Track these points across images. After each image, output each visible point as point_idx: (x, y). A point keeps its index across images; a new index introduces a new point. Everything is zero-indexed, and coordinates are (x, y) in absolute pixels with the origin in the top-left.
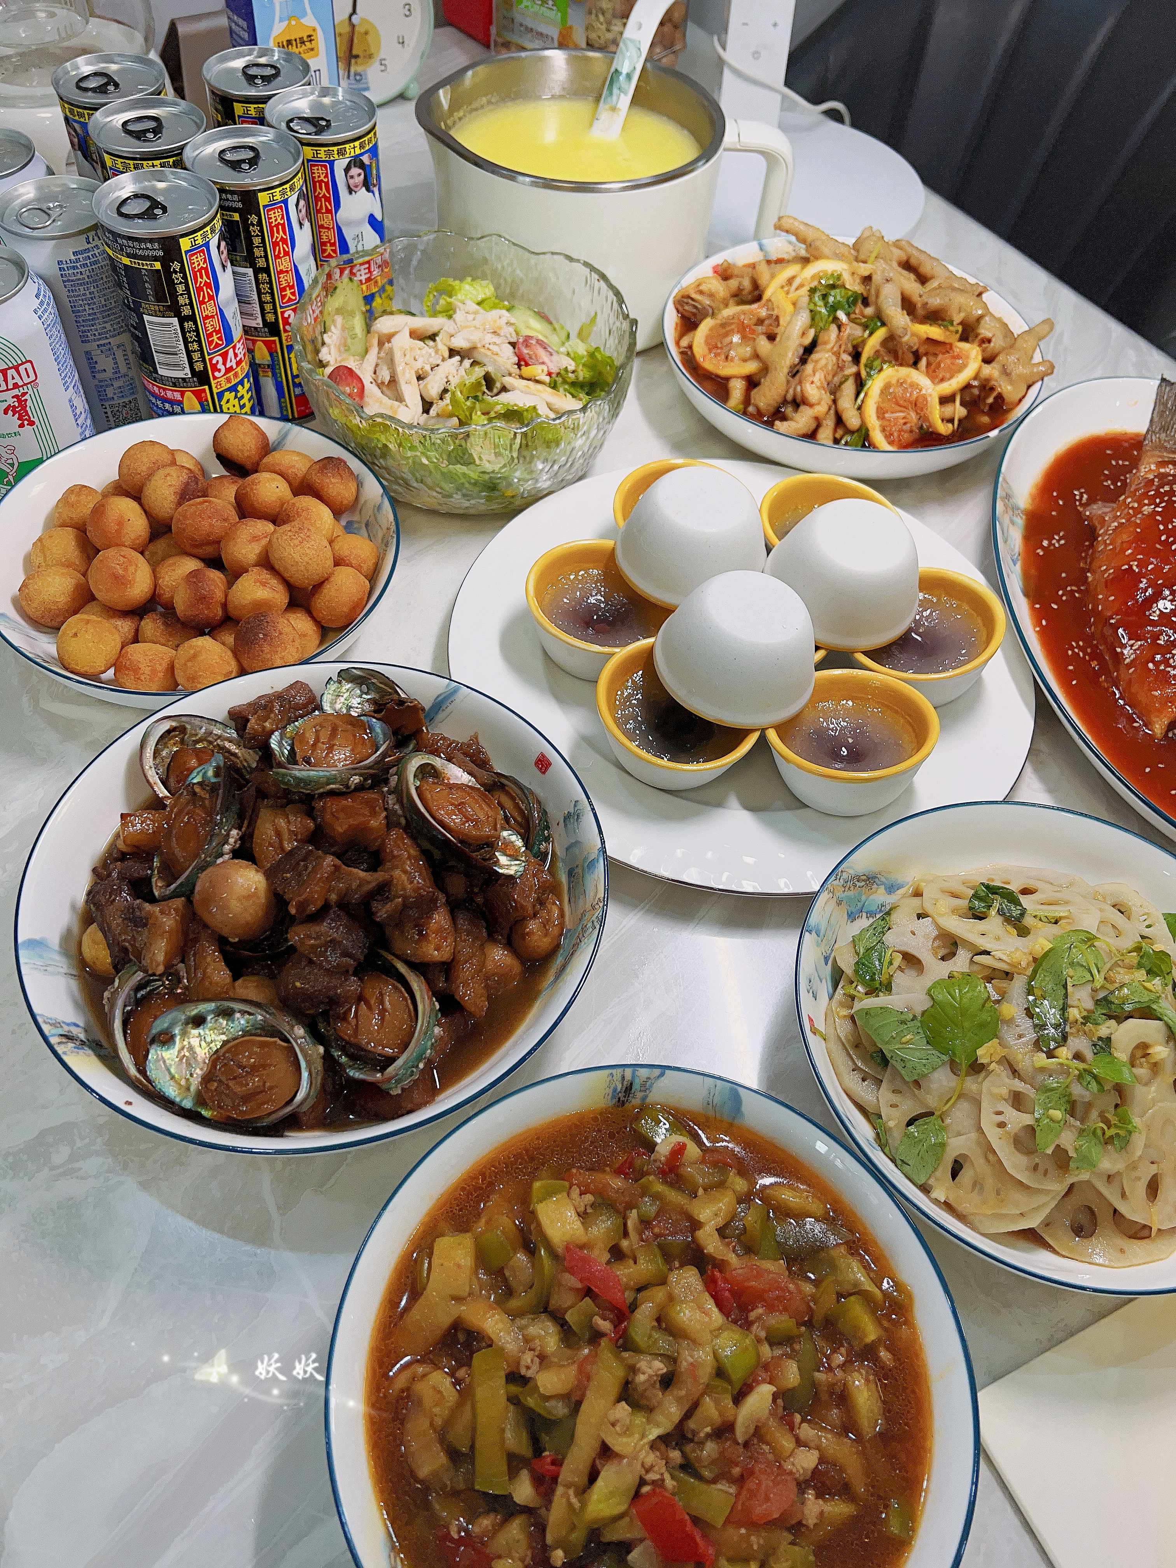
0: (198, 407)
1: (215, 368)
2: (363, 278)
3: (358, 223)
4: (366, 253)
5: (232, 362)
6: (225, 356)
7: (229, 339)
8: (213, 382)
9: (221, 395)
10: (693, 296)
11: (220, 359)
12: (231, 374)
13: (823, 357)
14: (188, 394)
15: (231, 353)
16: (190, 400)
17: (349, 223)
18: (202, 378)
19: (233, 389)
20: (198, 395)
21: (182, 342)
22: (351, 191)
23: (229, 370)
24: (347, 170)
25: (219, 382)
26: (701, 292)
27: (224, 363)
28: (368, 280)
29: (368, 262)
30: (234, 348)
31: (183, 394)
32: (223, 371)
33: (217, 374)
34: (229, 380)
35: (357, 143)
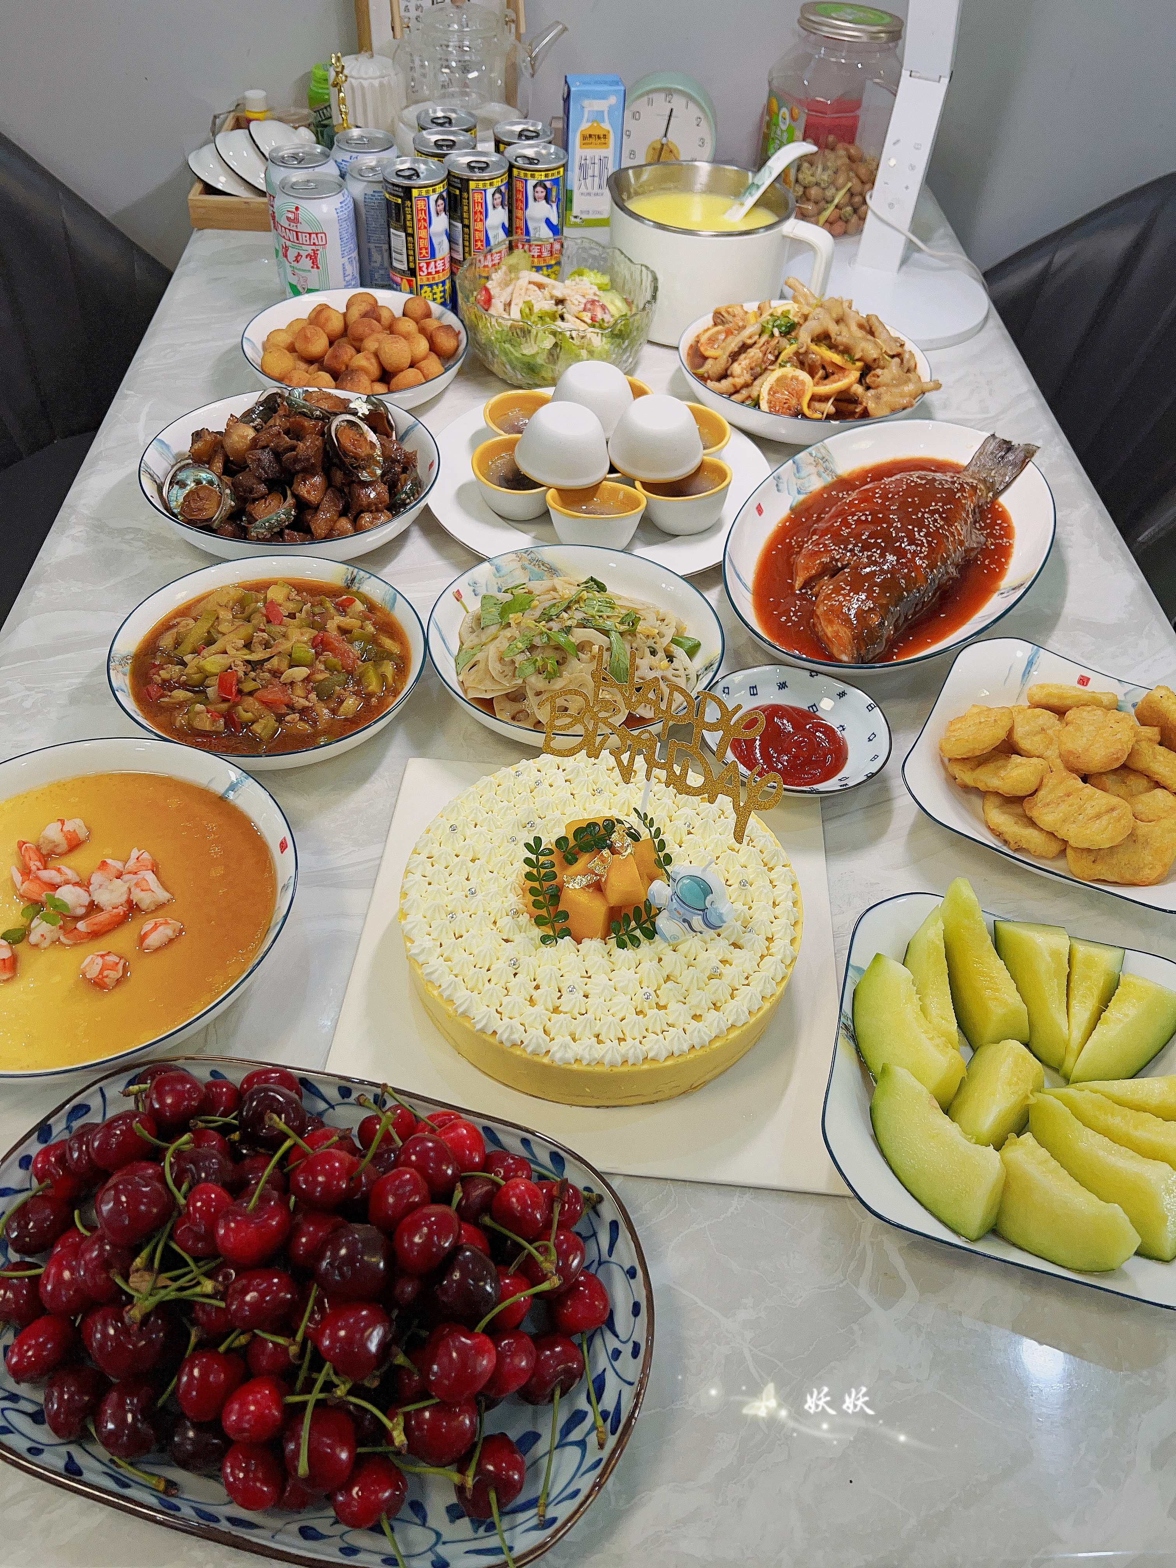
0: (408, 290)
1: (420, 268)
2: (536, 254)
3: (538, 220)
4: (540, 239)
5: (432, 269)
6: (428, 264)
7: (433, 255)
8: (418, 277)
9: (421, 286)
10: (723, 313)
11: (425, 265)
12: (430, 277)
13: (754, 353)
14: (404, 281)
15: (432, 264)
16: (405, 284)
17: (532, 219)
18: (412, 272)
19: (430, 286)
20: (409, 282)
21: (405, 249)
22: (535, 199)
23: (429, 274)
24: (535, 187)
25: (422, 278)
26: (728, 313)
27: (427, 268)
28: (539, 256)
29: (540, 245)
30: (435, 262)
31: (402, 279)
32: (426, 273)
33: (421, 273)
34: (428, 279)
35: (543, 173)
